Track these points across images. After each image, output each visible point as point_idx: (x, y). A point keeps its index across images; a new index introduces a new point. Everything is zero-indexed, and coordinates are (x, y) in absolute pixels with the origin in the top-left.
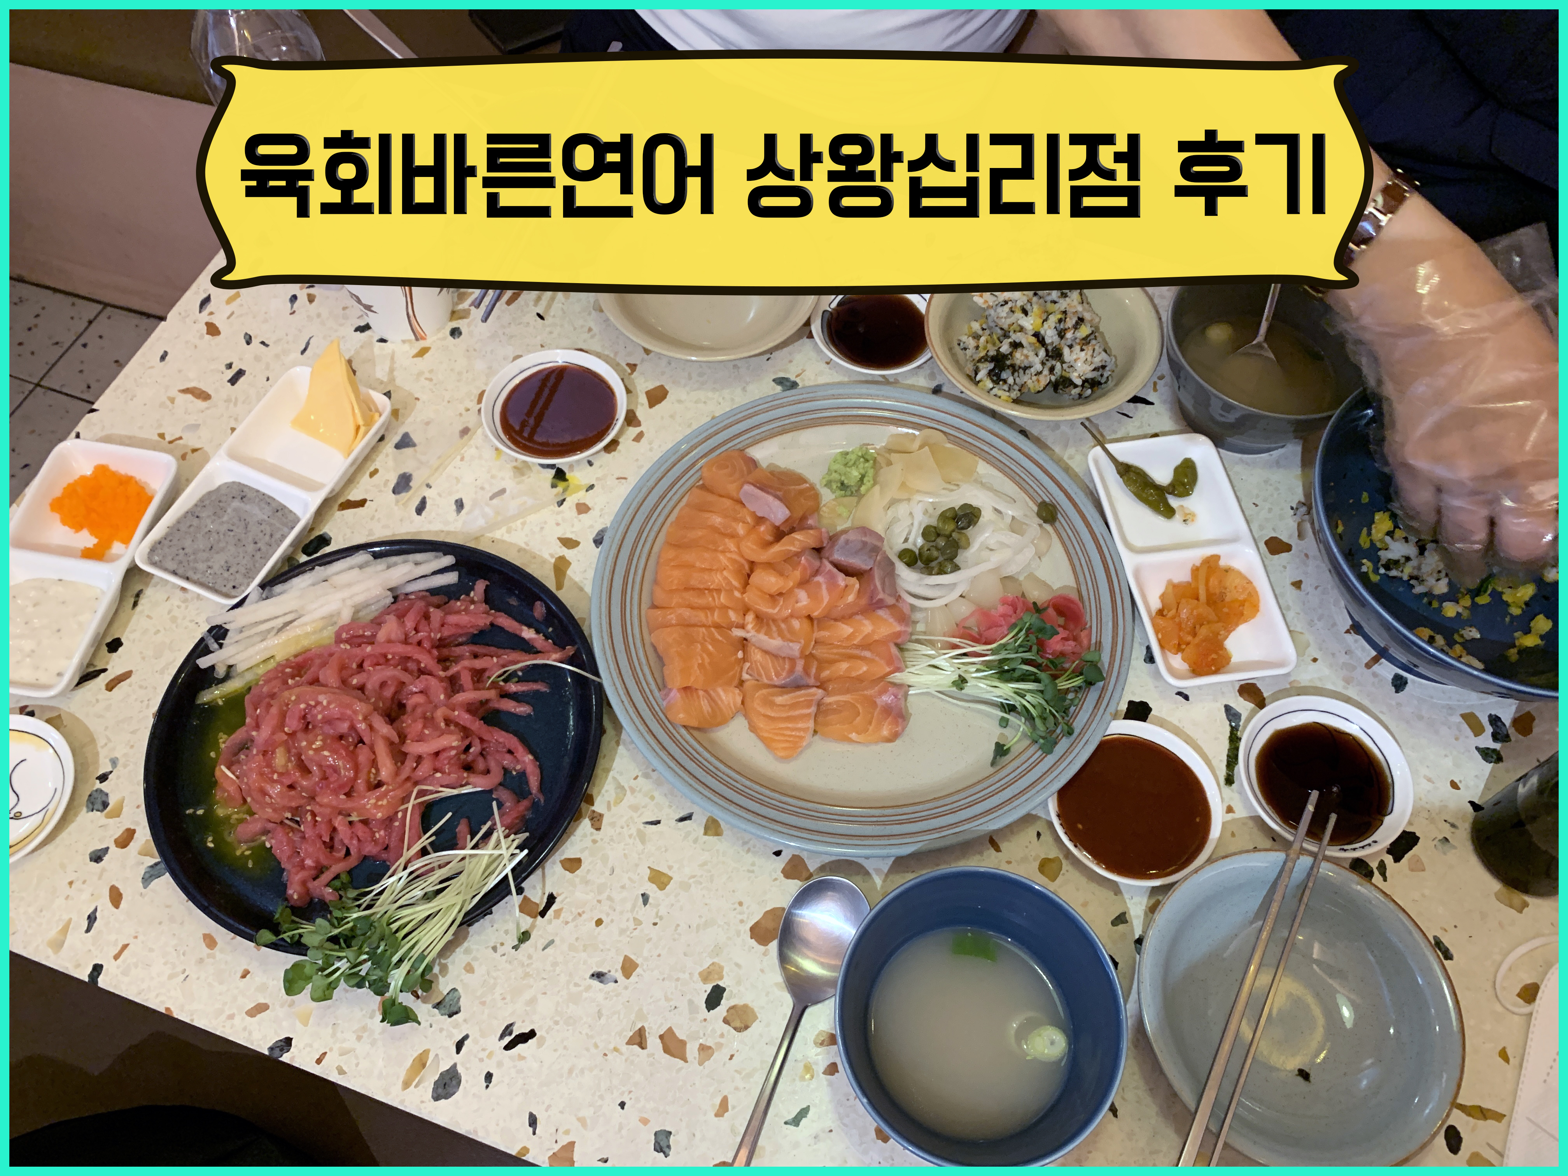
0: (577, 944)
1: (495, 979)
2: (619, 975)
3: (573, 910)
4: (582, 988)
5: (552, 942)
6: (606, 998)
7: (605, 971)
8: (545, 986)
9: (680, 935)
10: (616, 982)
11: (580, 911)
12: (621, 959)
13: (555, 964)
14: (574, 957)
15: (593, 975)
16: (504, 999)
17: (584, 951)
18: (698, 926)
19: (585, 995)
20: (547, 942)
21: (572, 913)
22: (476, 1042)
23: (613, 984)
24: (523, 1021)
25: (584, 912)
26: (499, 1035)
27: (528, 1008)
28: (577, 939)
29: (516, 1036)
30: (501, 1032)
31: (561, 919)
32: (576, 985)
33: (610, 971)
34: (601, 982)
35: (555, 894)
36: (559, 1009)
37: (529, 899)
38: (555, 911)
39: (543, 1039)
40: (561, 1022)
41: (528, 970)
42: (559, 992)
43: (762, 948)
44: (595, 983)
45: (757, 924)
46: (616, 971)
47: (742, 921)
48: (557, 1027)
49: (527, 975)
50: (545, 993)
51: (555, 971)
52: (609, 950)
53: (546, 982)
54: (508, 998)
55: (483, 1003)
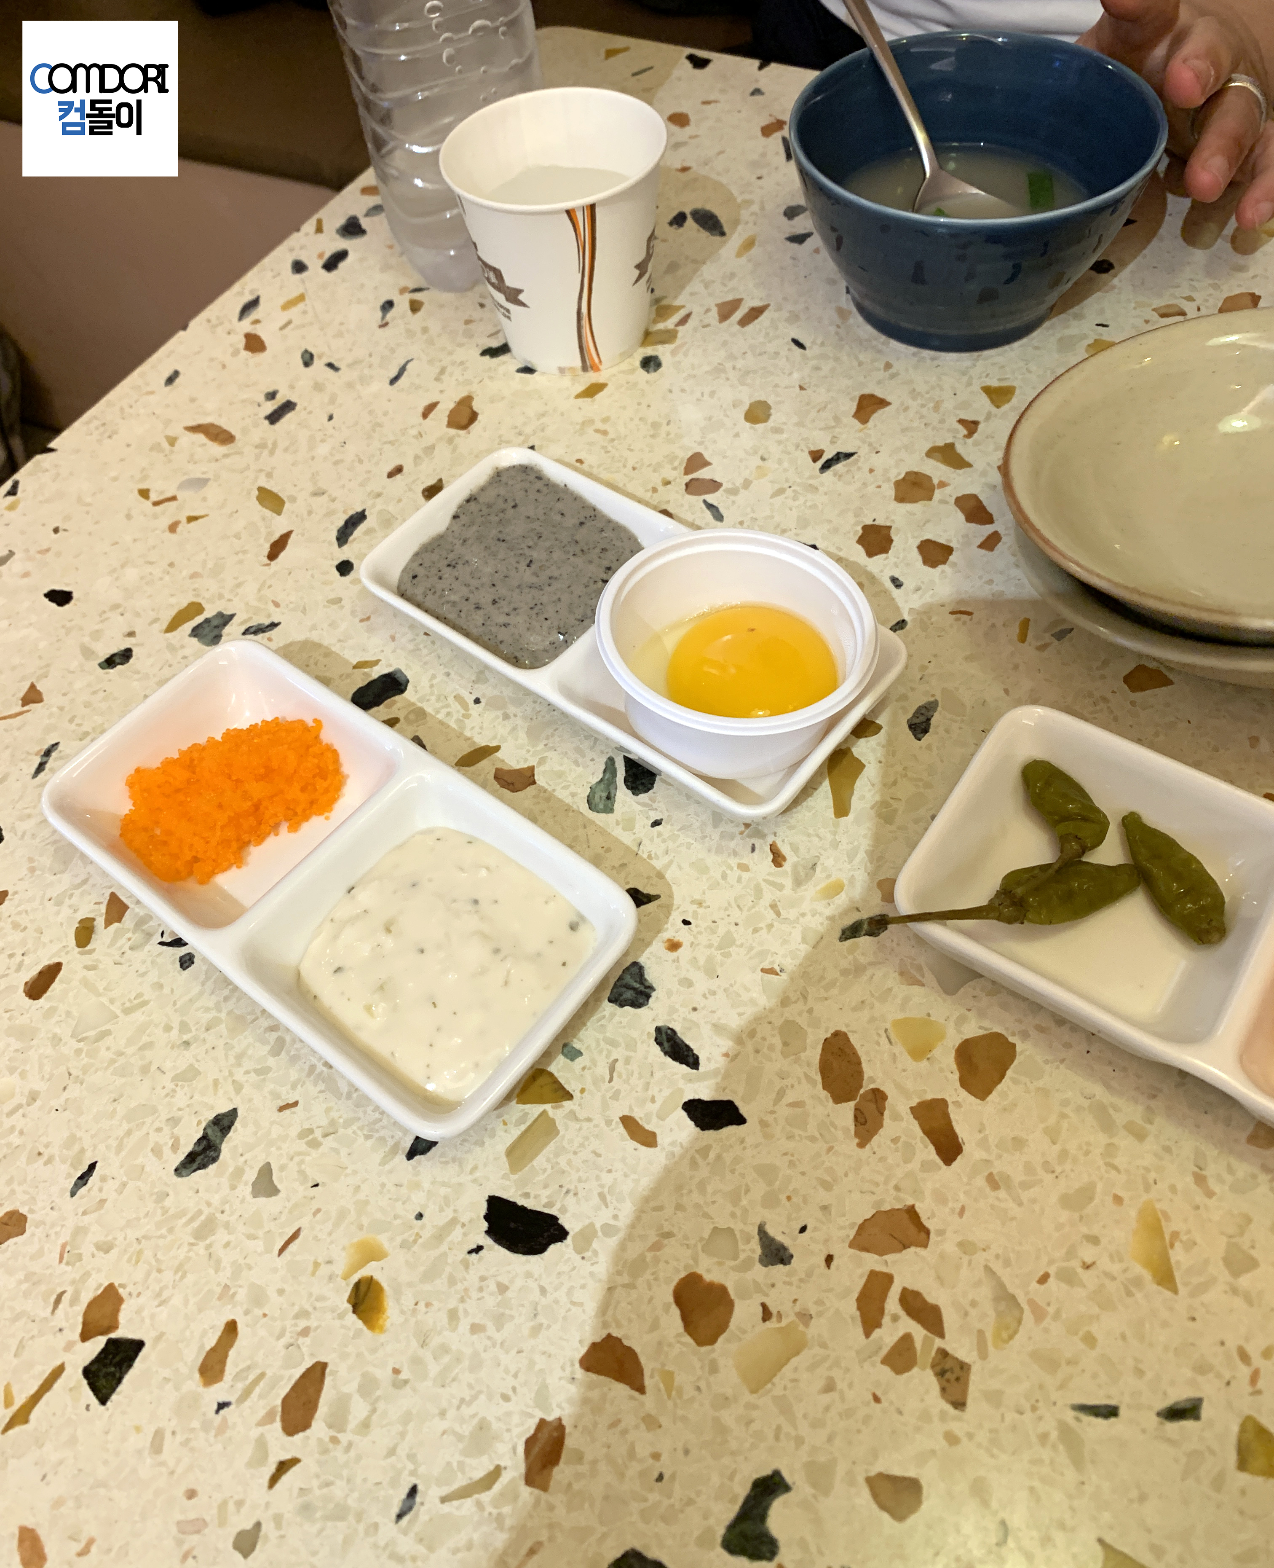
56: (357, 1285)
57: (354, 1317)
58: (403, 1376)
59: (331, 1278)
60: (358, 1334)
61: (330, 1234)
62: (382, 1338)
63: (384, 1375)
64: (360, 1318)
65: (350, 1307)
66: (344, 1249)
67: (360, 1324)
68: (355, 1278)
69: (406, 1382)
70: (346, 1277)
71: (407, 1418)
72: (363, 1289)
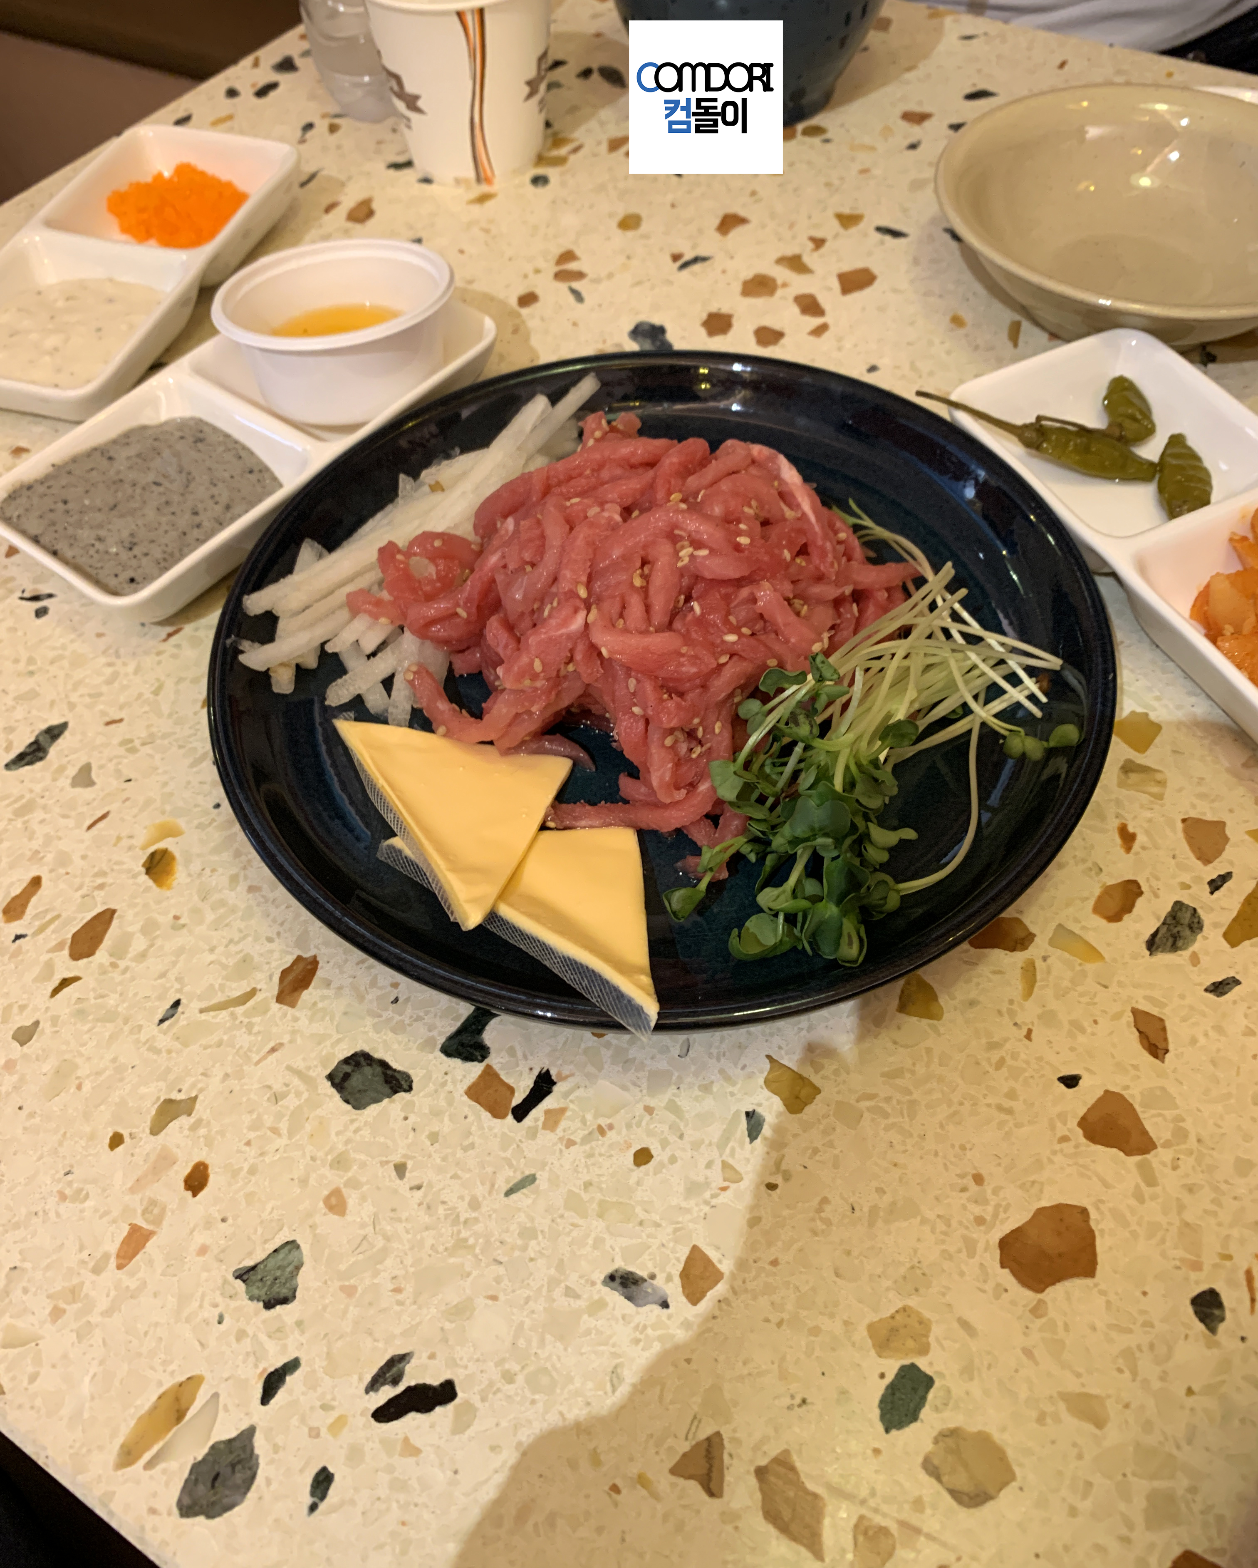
0: (585, 1196)
1: (387, 1239)
2: (674, 1291)
3: (589, 1117)
4: (581, 1304)
5: (529, 1180)
6: (637, 1341)
7: (643, 1273)
8: (498, 1280)
9: (828, 1222)
10: (665, 1305)
11: (604, 1122)
12: (684, 1253)
13: (529, 1233)
14: (575, 1225)
15: (612, 1278)
16: (398, 1290)
17: (600, 1215)
18: (874, 1210)
19: (587, 1321)
20: (519, 1177)
21: (584, 1121)
22: (312, 1384)
23: (657, 1309)
24: (432, 1356)
25: (611, 1127)
26: (368, 1378)
27: (448, 1326)
28: (588, 1185)
29: (409, 1389)
30: (374, 1370)
31: (559, 1131)
32: (569, 1292)
33: (653, 1277)
34: (629, 1298)
35: (553, 1073)
36: (522, 1343)
37: (496, 1076)
38: (548, 1112)
39: (470, 1409)
40: (520, 1379)
41: (464, 1234)
42: (527, 1300)
43: (1028, 1296)
44: (615, 1298)
45: (1016, 1233)
46: (669, 1279)
47: (980, 1221)
48: (509, 1389)
49: (461, 1245)
50: (494, 1298)
51: (524, 1248)
52: (657, 1225)
53: (501, 1270)
54: (409, 1289)
55: (349, 1291)
56: (153, 855)
57: (147, 877)
58: (182, 921)
59: (130, 848)
60: (147, 889)
61: (135, 816)
62: (168, 893)
63: (165, 920)
64: (151, 878)
65: (143, 870)
66: (145, 828)
67: (150, 883)
68: (152, 849)
69: (184, 926)
70: (144, 848)
71: (180, 952)
72: (157, 857)
